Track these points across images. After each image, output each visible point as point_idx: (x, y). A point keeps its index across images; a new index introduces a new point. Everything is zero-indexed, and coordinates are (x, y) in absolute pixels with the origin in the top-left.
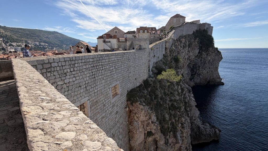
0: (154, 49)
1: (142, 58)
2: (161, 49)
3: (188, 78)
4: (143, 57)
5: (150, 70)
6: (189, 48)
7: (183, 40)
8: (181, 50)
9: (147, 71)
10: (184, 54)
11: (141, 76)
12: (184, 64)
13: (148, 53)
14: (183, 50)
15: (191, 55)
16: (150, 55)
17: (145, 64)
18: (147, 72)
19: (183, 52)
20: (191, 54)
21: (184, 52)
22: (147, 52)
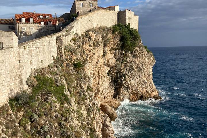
0: (32, 48)
1: (4, 63)
2: (46, 49)
3: (110, 94)
4: (7, 60)
5: (24, 82)
6: (104, 46)
7: (93, 36)
8: (91, 50)
9: (17, 83)
10: (96, 56)
11: (4, 91)
12: (100, 72)
13: (17, 55)
14: (94, 51)
15: (111, 58)
16: (20, 57)
17: (11, 71)
18: (17, 85)
19: (94, 54)
20: (109, 57)
21: (96, 54)
22: (14, 53)
